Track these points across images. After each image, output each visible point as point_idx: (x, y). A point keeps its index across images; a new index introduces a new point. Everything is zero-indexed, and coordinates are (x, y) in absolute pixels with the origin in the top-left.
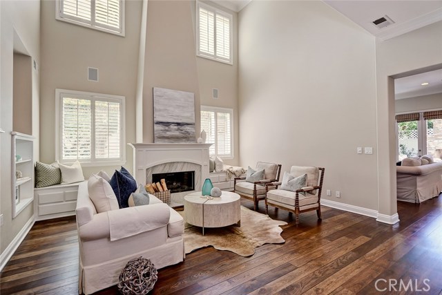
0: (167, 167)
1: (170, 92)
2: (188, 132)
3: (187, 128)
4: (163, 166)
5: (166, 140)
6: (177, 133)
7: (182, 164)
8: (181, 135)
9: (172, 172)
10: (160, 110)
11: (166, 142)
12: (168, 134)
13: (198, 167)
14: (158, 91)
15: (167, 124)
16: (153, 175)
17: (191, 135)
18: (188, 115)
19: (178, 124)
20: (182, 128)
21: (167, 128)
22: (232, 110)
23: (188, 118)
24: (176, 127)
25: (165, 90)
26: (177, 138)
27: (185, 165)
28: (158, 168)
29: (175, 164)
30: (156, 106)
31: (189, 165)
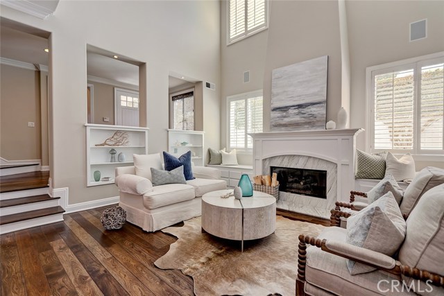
0: (286, 160)
1: (289, 68)
2: (313, 115)
3: (313, 110)
4: (281, 159)
5: (283, 128)
6: (297, 119)
7: (305, 159)
8: (303, 120)
10: (278, 94)
11: (283, 130)
12: (286, 120)
13: (332, 166)
14: (277, 72)
16: (271, 167)
17: (318, 119)
18: (316, 90)
19: (300, 106)
20: (305, 110)
21: (285, 114)
23: (315, 94)
24: (296, 111)
25: (285, 68)
26: (297, 125)
27: (311, 160)
28: (276, 159)
29: (296, 158)
30: (274, 91)
31: (316, 161)
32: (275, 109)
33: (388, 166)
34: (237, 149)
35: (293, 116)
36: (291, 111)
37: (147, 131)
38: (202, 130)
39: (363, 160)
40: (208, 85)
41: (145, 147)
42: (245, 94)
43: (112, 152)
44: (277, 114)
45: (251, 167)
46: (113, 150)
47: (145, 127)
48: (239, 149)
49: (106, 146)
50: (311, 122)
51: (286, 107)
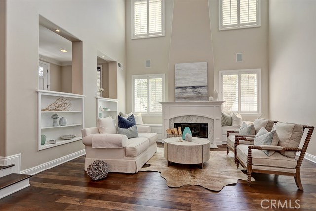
0: (185, 118)
1: (187, 65)
2: (201, 93)
3: (201, 90)
4: (182, 118)
5: (183, 100)
6: (192, 94)
7: (197, 117)
8: (195, 95)
9: (188, 122)
10: (179, 79)
11: (183, 101)
12: (185, 95)
13: (211, 121)
14: (178, 66)
15: (185, 88)
16: (175, 123)
17: (203, 95)
18: (203, 79)
19: (193, 87)
20: (196, 90)
21: (184, 91)
22: (260, 70)
23: (201, 82)
24: (191, 90)
25: (184, 64)
26: (192, 98)
27: (200, 118)
28: (178, 118)
29: (191, 117)
30: (177, 77)
31: (203, 118)
32: (178, 88)
33: (234, 119)
34: (141, 112)
35: (189, 93)
36: (188, 90)
37: (83, 98)
38: (117, 99)
39: (224, 117)
40: (120, 65)
41: (82, 112)
42: (148, 75)
43: (55, 117)
44: (179, 91)
45: (162, 125)
46: (55, 115)
47: (82, 94)
48: (143, 112)
49: (47, 111)
50: (200, 97)
51: (185, 87)
